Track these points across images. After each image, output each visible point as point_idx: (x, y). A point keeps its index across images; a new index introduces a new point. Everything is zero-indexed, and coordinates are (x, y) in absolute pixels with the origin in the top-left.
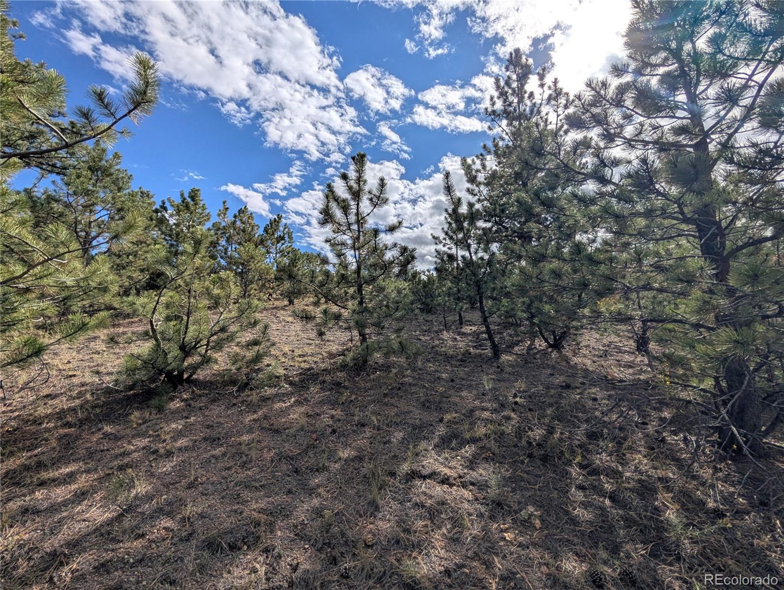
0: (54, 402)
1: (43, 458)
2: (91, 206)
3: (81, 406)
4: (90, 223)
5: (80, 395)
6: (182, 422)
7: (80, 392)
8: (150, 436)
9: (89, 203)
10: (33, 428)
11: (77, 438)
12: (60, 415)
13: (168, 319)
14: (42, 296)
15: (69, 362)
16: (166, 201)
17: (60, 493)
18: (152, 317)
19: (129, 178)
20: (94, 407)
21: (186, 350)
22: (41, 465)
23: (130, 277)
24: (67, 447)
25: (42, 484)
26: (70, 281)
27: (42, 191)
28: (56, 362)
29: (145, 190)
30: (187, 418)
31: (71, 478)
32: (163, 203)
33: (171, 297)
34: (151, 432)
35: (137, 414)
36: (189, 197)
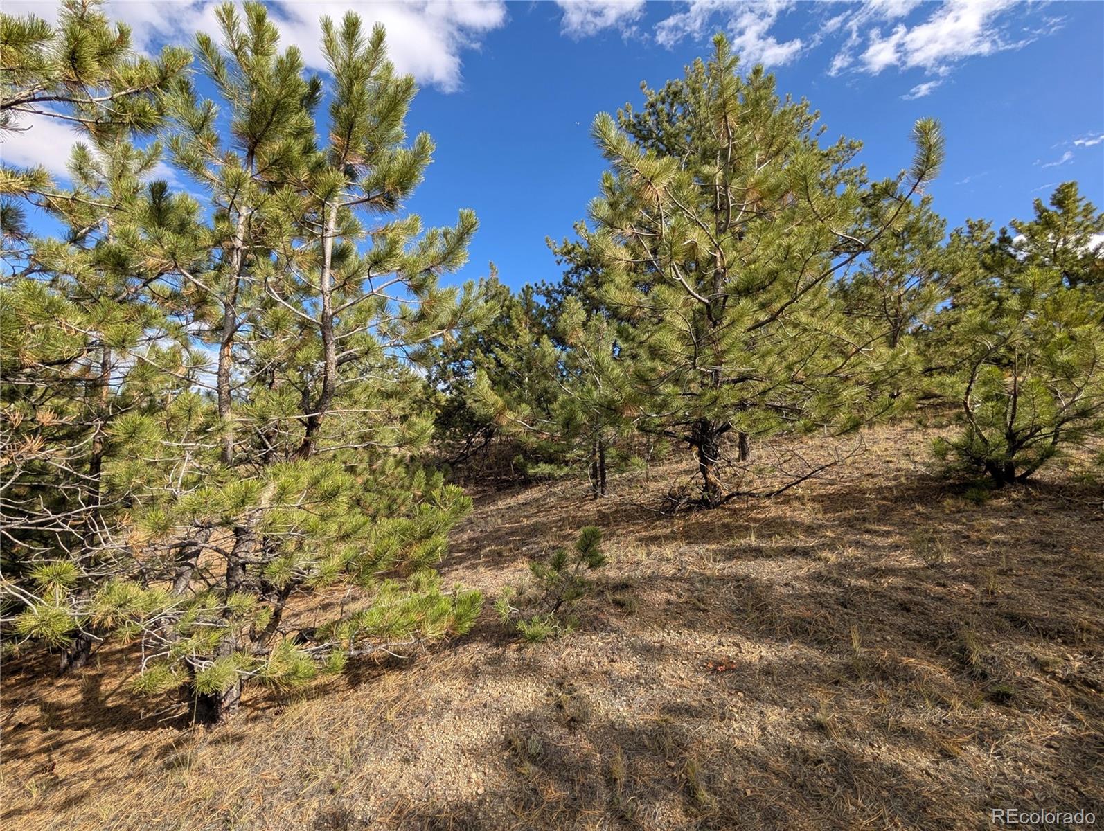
0: (875, 480)
1: (868, 516)
2: (898, 277)
3: (896, 486)
4: (899, 297)
5: (896, 477)
6: (1007, 521)
7: (896, 476)
8: (963, 524)
9: (898, 274)
10: (860, 496)
11: (893, 510)
12: (879, 490)
13: (987, 399)
14: (858, 383)
15: (886, 450)
16: (1008, 228)
17: (880, 541)
18: (966, 398)
19: (942, 225)
20: (908, 489)
21: (1015, 440)
22: (865, 520)
23: (953, 354)
24: (885, 513)
25: (868, 531)
26: (877, 367)
27: (852, 276)
28: (875, 448)
29: (974, 221)
30: (1015, 518)
31: (887, 534)
32: (1004, 232)
33: (988, 372)
34: (964, 520)
35: (951, 502)
36: (1053, 204)
